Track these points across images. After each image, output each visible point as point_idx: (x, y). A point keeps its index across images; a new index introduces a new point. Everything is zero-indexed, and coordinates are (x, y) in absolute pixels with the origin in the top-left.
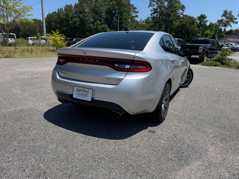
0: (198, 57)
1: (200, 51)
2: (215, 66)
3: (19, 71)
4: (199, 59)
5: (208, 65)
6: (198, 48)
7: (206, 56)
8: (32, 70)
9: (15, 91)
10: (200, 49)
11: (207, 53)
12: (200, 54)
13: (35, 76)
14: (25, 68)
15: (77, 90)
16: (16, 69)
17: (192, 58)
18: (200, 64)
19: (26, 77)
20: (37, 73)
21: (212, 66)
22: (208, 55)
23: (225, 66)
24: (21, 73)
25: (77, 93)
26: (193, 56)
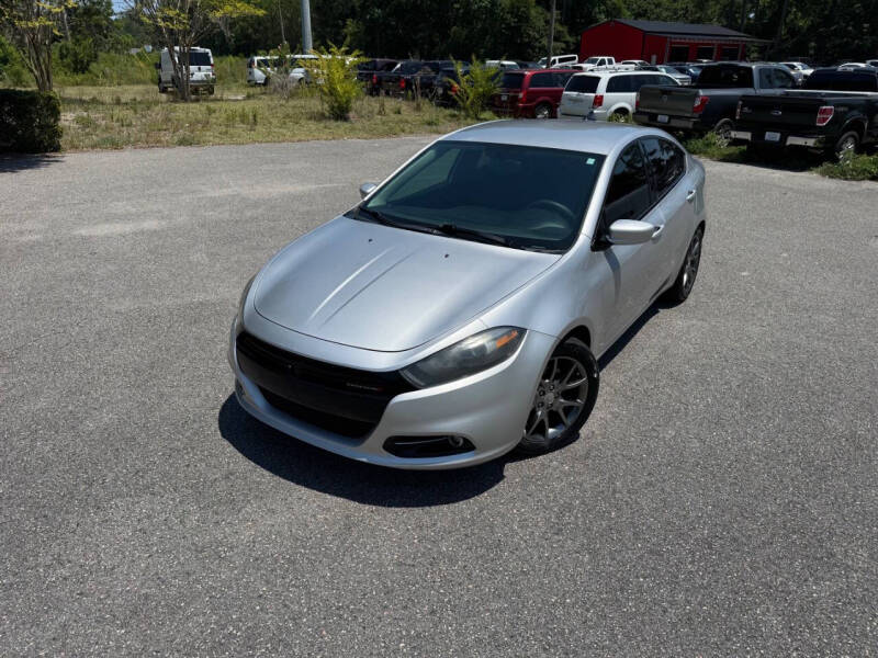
0: (811, 142)
1: (824, 119)
2: (873, 179)
3: (212, 194)
4: (818, 152)
7: (850, 140)
8: (246, 192)
10: (825, 111)
11: (856, 125)
12: (821, 130)
13: (248, 214)
14: (228, 186)
16: (203, 188)
17: (791, 145)
18: (820, 169)
19: (227, 215)
20: (256, 205)
21: (862, 179)
24: (216, 204)
26: (792, 141)
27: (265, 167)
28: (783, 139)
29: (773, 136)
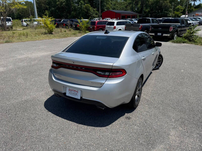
0: (169, 35)
1: (171, 30)
2: (184, 43)
3: (19, 57)
4: (170, 37)
5: (177, 42)
6: (168, 27)
7: (176, 34)
8: (30, 56)
9: (19, 81)
10: (171, 28)
11: (177, 31)
12: (171, 32)
13: (33, 63)
15: (69, 90)
17: (164, 36)
18: (171, 41)
20: (35, 59)
21: (181, 43)
22: (178, 33)
23: (192, 42)
24: (22, 60)
25: (69, 92)
26: (164, 35)
27: (33, 48)
28: (162, 35)
29: (159, 34)
